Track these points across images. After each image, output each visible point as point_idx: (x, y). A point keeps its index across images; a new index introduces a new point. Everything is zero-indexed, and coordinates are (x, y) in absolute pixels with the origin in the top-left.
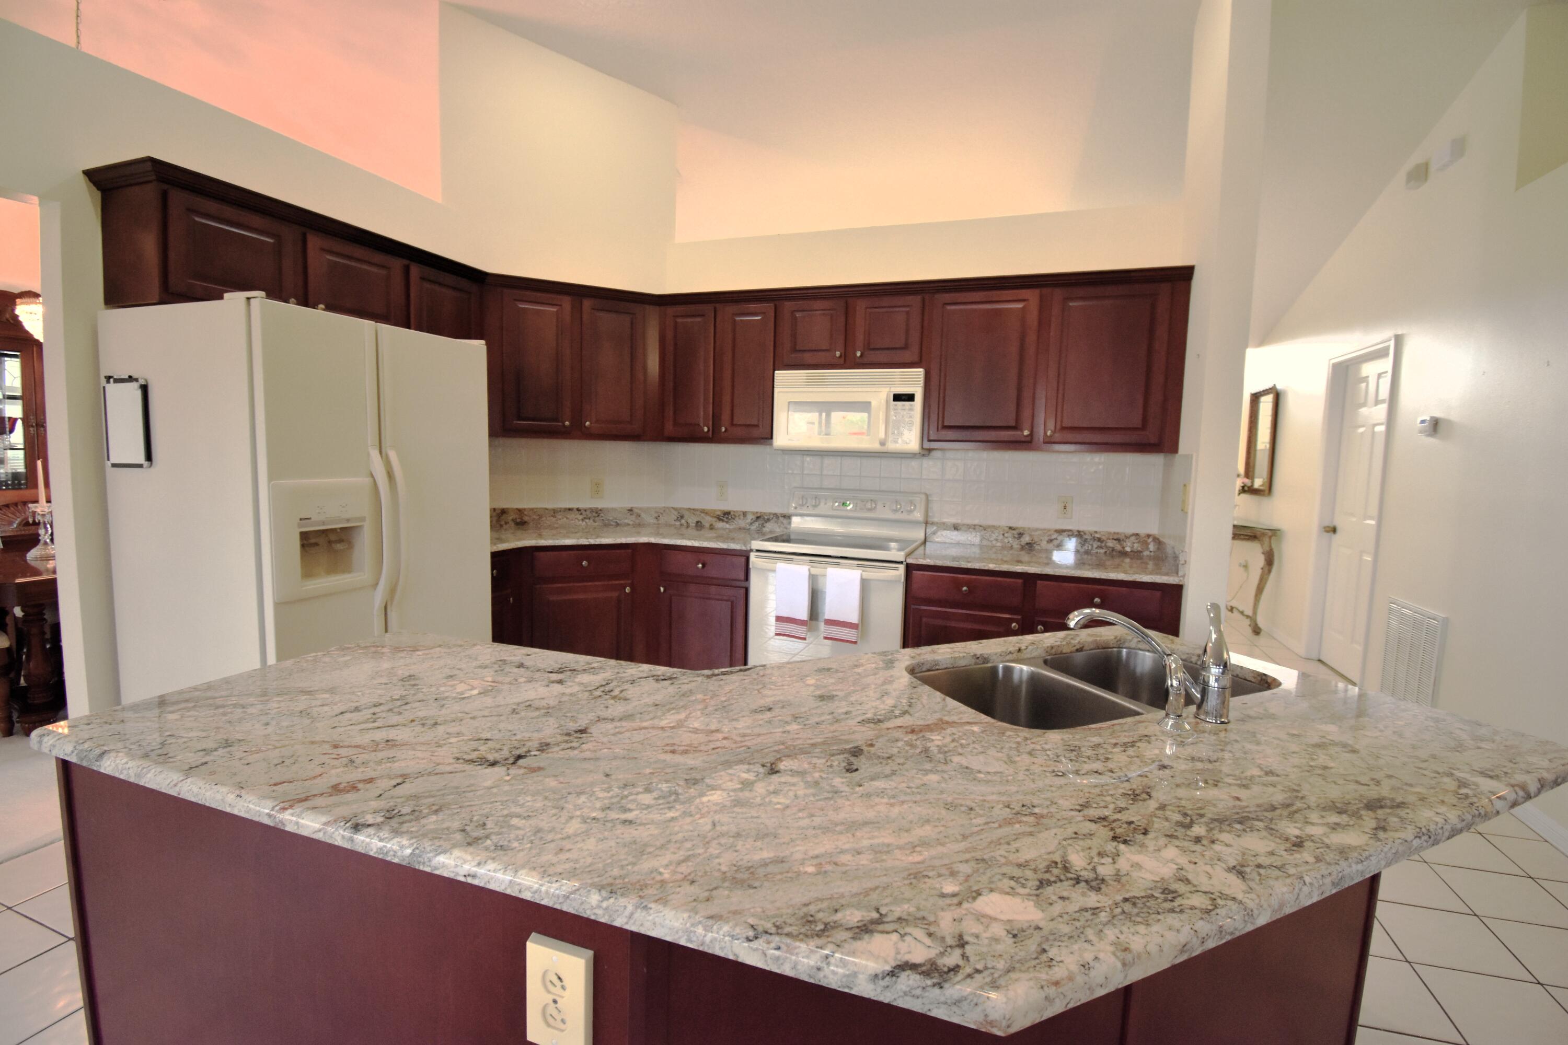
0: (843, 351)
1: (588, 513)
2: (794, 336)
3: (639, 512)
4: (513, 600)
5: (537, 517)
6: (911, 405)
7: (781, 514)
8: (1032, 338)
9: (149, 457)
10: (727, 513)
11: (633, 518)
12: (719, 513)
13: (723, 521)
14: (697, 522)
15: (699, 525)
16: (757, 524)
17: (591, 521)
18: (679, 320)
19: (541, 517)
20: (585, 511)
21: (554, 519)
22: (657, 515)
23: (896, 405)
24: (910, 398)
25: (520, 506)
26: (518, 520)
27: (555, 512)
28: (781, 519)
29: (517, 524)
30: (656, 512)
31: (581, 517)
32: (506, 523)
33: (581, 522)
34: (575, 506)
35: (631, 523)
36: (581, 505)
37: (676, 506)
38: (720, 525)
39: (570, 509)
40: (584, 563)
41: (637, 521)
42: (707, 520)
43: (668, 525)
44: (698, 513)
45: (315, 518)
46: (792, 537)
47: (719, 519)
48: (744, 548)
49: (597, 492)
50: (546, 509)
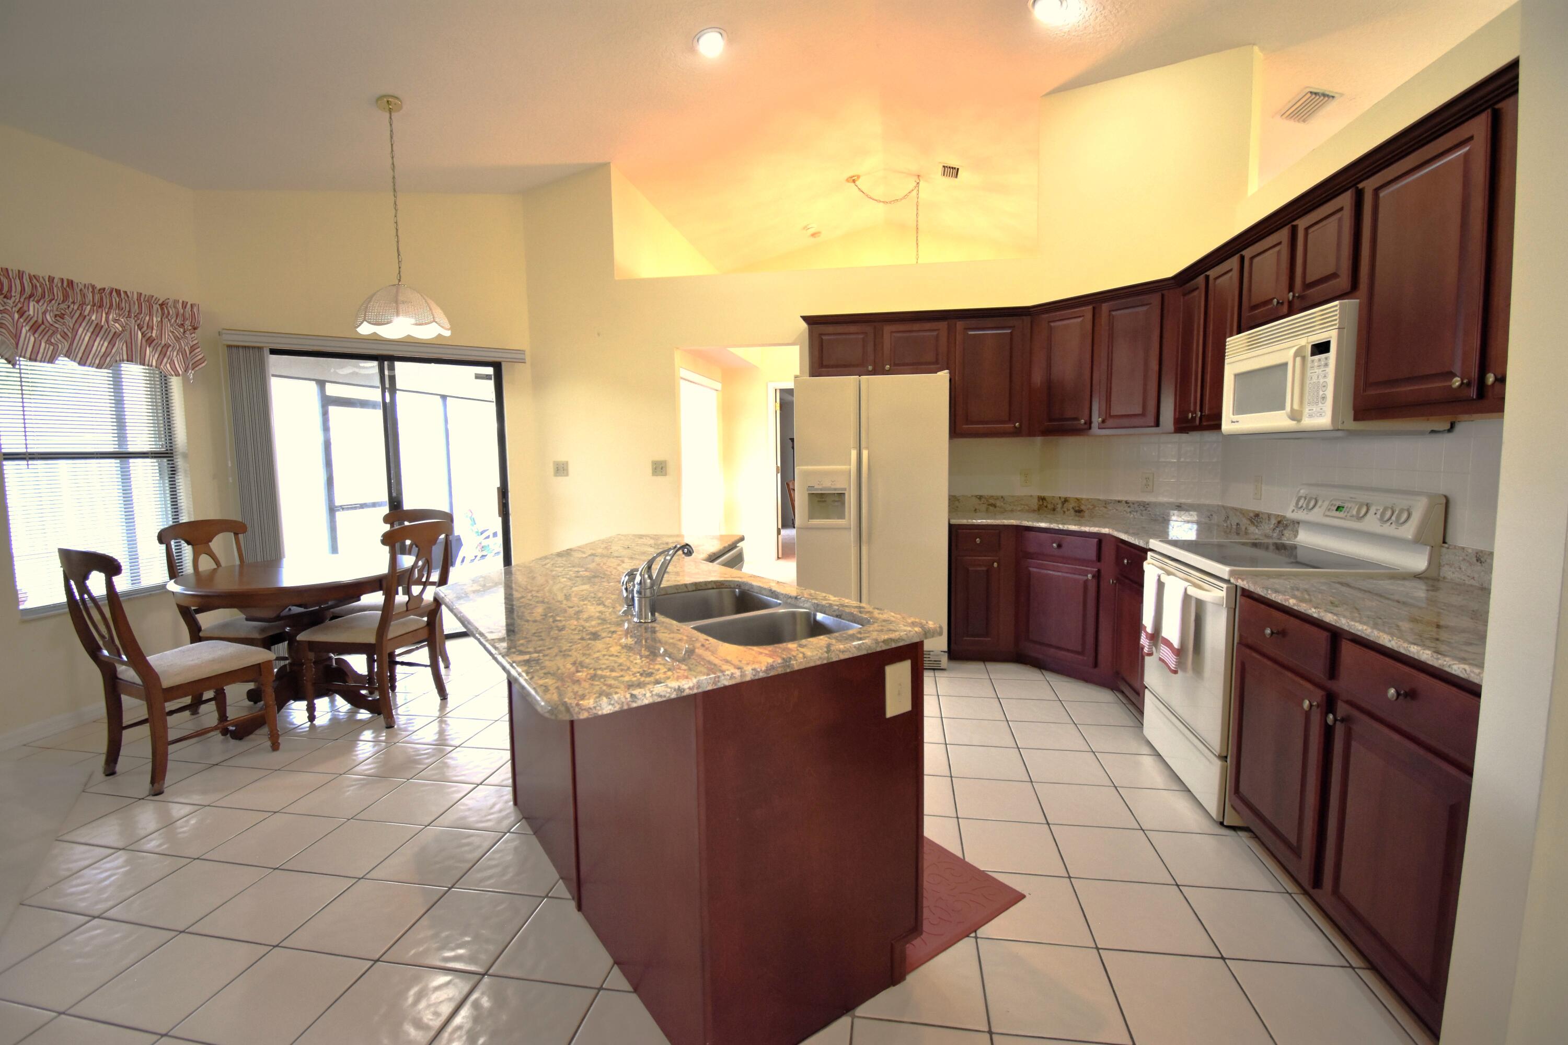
1: (1136, 506)
4: (998, 566)
5: (1091, 507)
7: (1291, 519)
10: (1257, 515)
12: (1252, 514)
14: (1237, 524)
15: (1238, 528)
16: (1278, 530)
17: (1139, 514)
19: (1094, 507)
20: (1133, 504)
21: (1105, 510)
22: (1209, 514)
23: (1313, 360)
24: (1326, 347)
25: (1079, 496)
26: (1077, 509)
27: (1106, 503)
29: (1076, 511)
30: (1209, 511)
31: (1129, 510)
32: (1068, 510)
33: (1128, 515)
36: (1131, 498)
37: (1225, 505)
39: (1119, 502)
43: (1218, 526)
44: (1238, 514)
45: (816, 487)
47: (1251, 521)
48: (1145, 546)
49: (1147, 485)
50: (1099, 500)
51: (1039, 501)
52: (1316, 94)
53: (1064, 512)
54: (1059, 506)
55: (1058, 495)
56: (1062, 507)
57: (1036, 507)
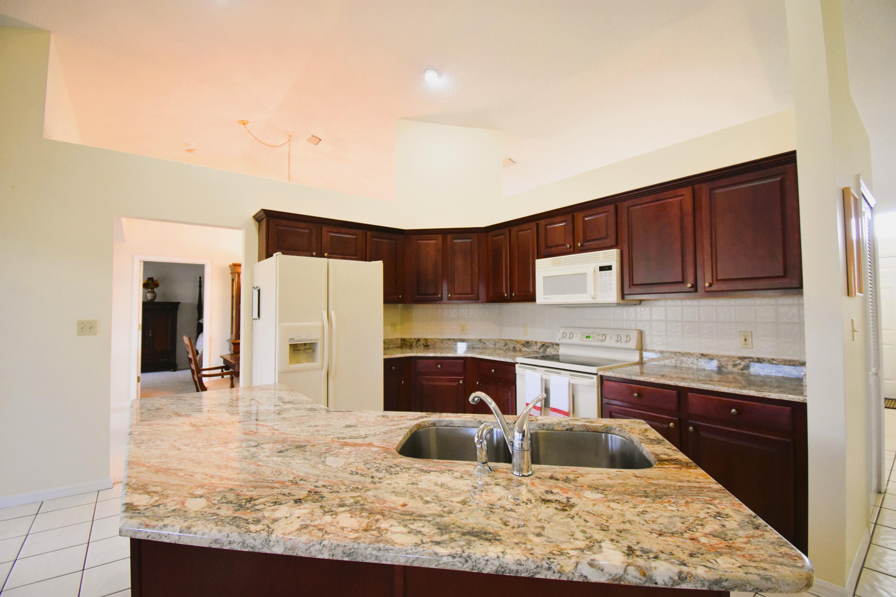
0: (572, 244)
2: (546, 239)
3: (485, 341)
4: (404, 382)
6: (610, 273)
7: (555, 343)
8: (689, 220)
9: (259, 316)
10: (527, 342)
11: (481, 344)
12: (524, 342)
13: (526, 347)
14: (514, 347)
15: (514, 349)
16: (542, 349)
18: (494, 238)
19: (435, 343)
20: (457, 340)
21: (441, 344)
22: (494, 343)
23: (601, 273)
24: (609, 268)
25: (426, 337)
26: (425, 344)
27: (442, 340)
28: (555, 346)
29: (425, 346)
30: (494, 341)
32: (420, 345)
34: (451, 337)
35: (481, 347)
36: (455, 337)
37: (503, 338)
38: (524, 349)
39: (449, 339)
40: (439, 366)
41: (484, 346)
42: (518, 346)
43: (500, 349)
44: (514, 342)
45: (296, 339)
46: (561, 358)
47: (524, 345)
48: (513, 362)
49: (463, 330)
50: (438, 339)
51: (401, 341)
52: (510, 160)
53: (418, 347)
54: (415, 344)
55: (413, 337)
56: (416, 344)
57: (400, 345)
